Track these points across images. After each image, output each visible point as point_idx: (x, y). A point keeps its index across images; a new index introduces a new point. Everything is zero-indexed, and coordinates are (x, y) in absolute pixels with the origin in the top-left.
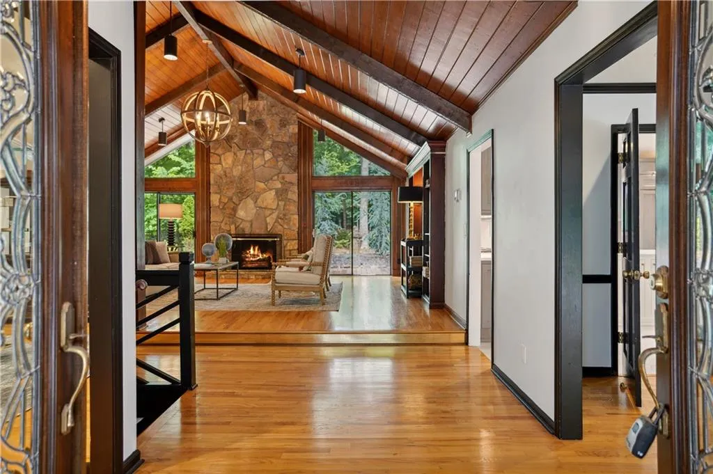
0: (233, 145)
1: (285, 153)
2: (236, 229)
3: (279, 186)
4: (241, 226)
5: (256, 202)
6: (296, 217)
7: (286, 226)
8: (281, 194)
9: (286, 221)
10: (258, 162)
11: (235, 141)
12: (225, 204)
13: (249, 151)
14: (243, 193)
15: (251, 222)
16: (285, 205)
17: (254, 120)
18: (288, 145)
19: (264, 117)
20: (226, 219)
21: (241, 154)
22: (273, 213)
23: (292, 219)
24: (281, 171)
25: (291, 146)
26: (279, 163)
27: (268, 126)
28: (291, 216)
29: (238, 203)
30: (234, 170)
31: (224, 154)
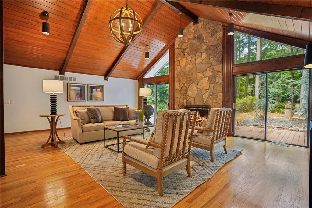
0: (186, 53)
1: (214, 52)
2: (187, 102)
3: (211, 74)
4: (189, 100)
5: (197, 86)
6: (222, 94)
7: (214, 101)
8: (212, 80)
9: (214, 97)
10: (199, 61)
11: (187, 51)
12: (182, 87)
13: (193, 55)
14: (191, 81)
15: (195, 98)
16: (214, 87)
17: (196, 36)
18: (216, 46)
19: (202, 32)
20: (182, 96)
21: (189, 58)
22: (207, 92)
23: (218, 96)
24: (212, 64)
25: (218, 47)
26: (211, 60)
27: (204, 37)
28: (218, 94)
29: (188, 87)
30: (186, 68)
31: (181, 59)
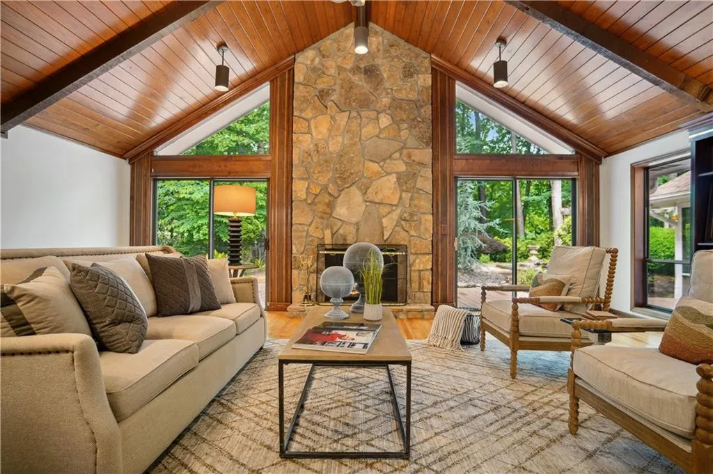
0: (330, 104)
1: (412, 117)
2: (333, 235)
3: (403, 168)
4: (341, 231)
5: (365, 193)
6: (430, 217)
7: (413, 233)
8: (405, 181)
9: (413, 224)
10: (369, 130)
11: (333, 98)
12: (316, 195)
13: (354, 114)
14: (345, 179)
15: (357, 224)
16: (411, 199)
17: (362, 66)
18: (417, 105)
19: (378, 61)
20: (317, 220)
21: (342, 119)
22: (393, 210)
23: (423, 220)
24: (405, 144)
25: (421, 107)
26: (402, 133)
27: (385, 76)
28: (422, 216)
29: (336, 195)
30: (330, 143)
31: (315, 118)
